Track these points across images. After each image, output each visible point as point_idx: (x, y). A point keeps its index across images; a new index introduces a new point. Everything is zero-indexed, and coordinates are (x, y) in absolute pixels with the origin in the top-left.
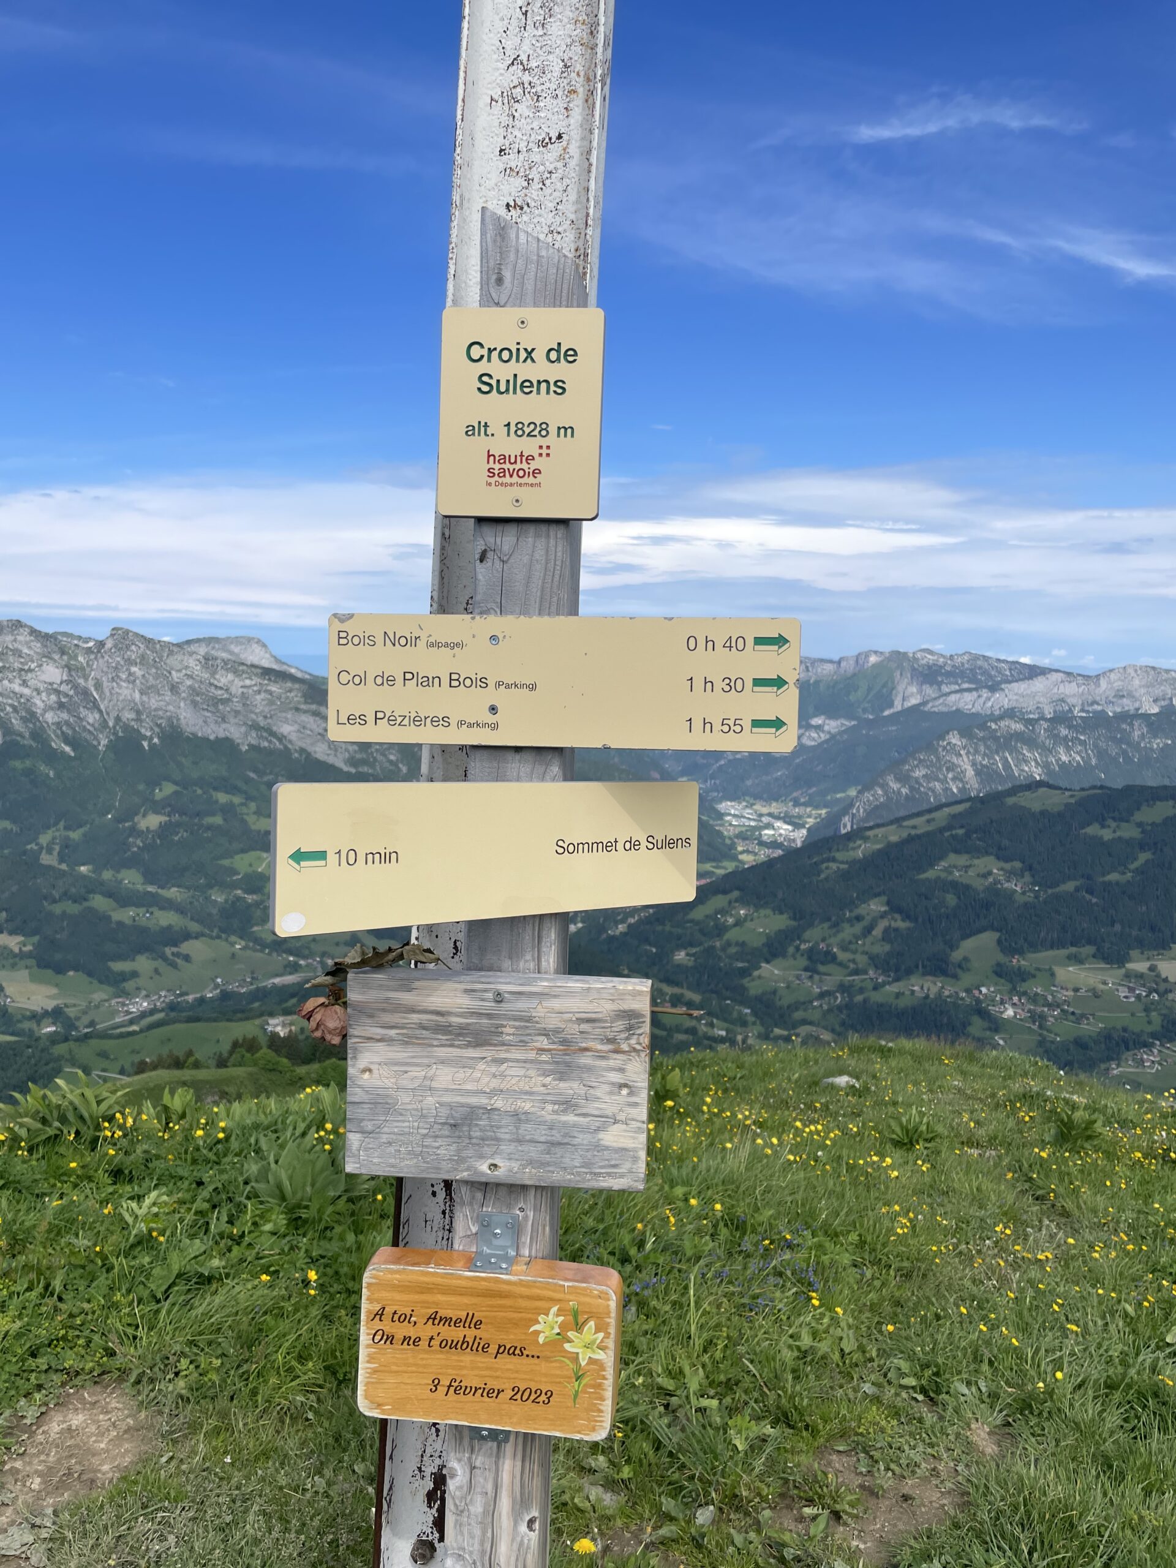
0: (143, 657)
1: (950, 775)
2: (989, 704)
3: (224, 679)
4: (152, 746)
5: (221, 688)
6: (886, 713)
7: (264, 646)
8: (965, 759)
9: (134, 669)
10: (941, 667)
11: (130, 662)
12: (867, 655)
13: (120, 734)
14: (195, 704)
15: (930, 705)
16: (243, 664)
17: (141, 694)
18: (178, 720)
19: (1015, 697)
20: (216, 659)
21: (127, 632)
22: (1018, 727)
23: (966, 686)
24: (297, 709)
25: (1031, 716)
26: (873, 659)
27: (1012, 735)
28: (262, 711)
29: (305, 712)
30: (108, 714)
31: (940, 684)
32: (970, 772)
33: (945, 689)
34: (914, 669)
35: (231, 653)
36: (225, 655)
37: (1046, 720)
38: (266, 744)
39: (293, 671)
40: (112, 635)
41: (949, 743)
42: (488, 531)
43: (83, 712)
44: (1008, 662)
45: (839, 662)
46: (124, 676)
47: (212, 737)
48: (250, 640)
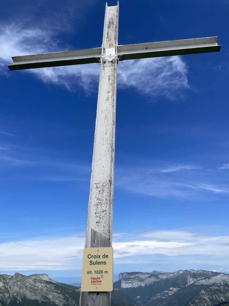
0: (21, 280)
1: (204, 301)
2: (209, 282)
3: (38, 284)
4: (19, 302)
5: (37, 287)
6: (186, 286)
7: (47, 276)
8: (207, 297)
9: (18, 283)
10: (196, 274)
11: (18, 281)
12: (179, 271)
13: (13, 299)
14: (30, 291)
15: (196, 283)
16: (42, 280)
17: (19, 289)
18: (26, 295)
19: (214, 280)
20: (37, 279)
21: (19, 273)
22: (216, 288)
23: (203, 278)
24: (53, 291)
25: (219, 285)
26: (181, 272)
27: (216, 290)
28: (45, 292)
29: (55, 292)
30: (11, 294)
31: (197, 278)
32: (208, 300)
33: (199, 279)
34: (190, 274)
35: (40, 278)
36: (38, 278)
37: (222, 285)
38: (45, 301)
39: (53, 281)
40: (15, 275)
41: (202, 293)
42: (91, 294)
43: (6, 294)
44: (210, 272)
45: (174, 273)
46: (16, 285)
47: (33, 299)
48: (44, 274)
